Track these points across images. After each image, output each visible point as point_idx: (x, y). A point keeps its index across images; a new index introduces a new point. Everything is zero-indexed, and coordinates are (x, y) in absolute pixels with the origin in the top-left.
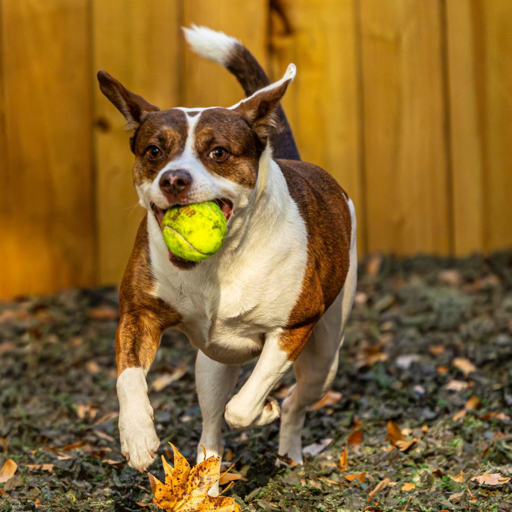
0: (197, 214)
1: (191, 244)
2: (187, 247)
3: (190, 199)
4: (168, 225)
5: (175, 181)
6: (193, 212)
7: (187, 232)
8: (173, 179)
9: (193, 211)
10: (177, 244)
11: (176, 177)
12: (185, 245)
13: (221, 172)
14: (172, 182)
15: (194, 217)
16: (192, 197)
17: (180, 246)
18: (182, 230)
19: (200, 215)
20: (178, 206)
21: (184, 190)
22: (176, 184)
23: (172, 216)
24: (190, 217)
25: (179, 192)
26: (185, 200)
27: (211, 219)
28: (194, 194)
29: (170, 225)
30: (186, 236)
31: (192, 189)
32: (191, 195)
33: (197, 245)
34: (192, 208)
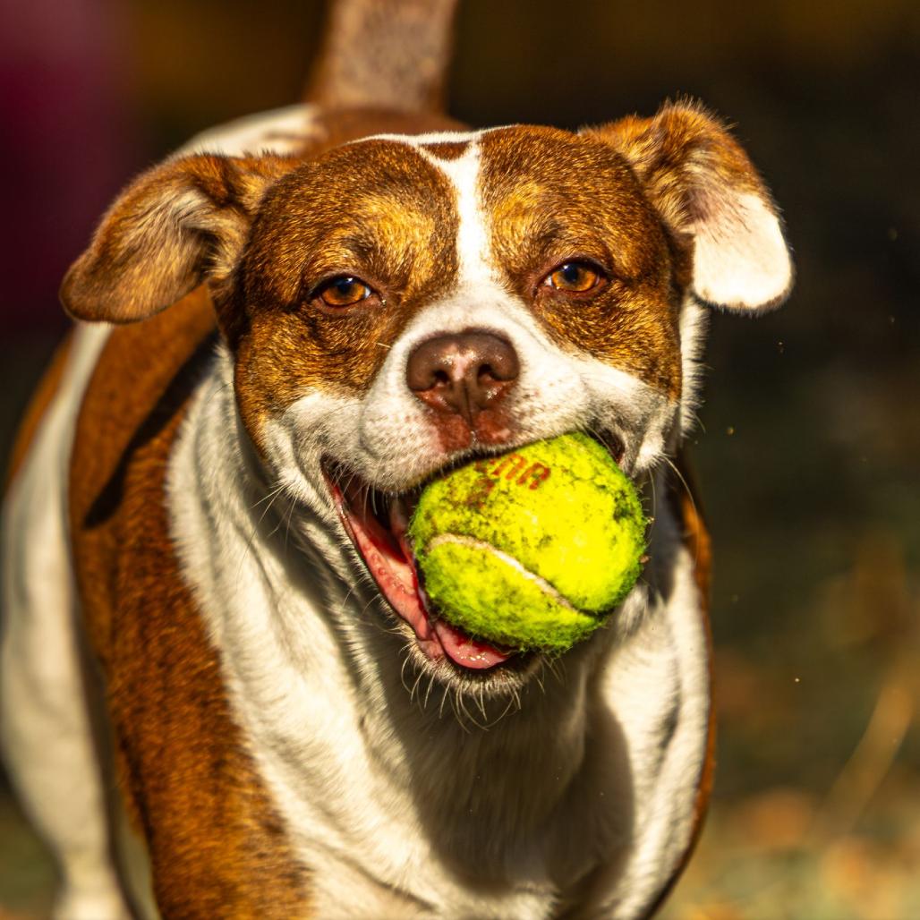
0: (556, 473)
1: (551, 584)
2: (538, 595)
3: (521, 429)
4: (455, 531)
5: (467, 371)
6: (540, 471)
7: (533, 543)
8: (460, 361)
9: (537, 466)
10: (499, 588)
11: (471, 355)
12: (530, 586)
13: (584, 337)
14: (458, 375)
15: (548, 486)
16: (526, 421)
17: (512, 595)
18: (515, 537)
19: (568, 478)
20: (480, 457)
21: (499, 398)
22: (471, 378)
23: (462, 494)
24: (533, 487)
25: (484, 406)
26: (505, 433)
27: (603, 487)
28: (532, 413)
29: (462, 529)
30: (534, 556)
31: (523, 393)
32: (523, 414)
33: (570, 586)
34: (531, 456)
